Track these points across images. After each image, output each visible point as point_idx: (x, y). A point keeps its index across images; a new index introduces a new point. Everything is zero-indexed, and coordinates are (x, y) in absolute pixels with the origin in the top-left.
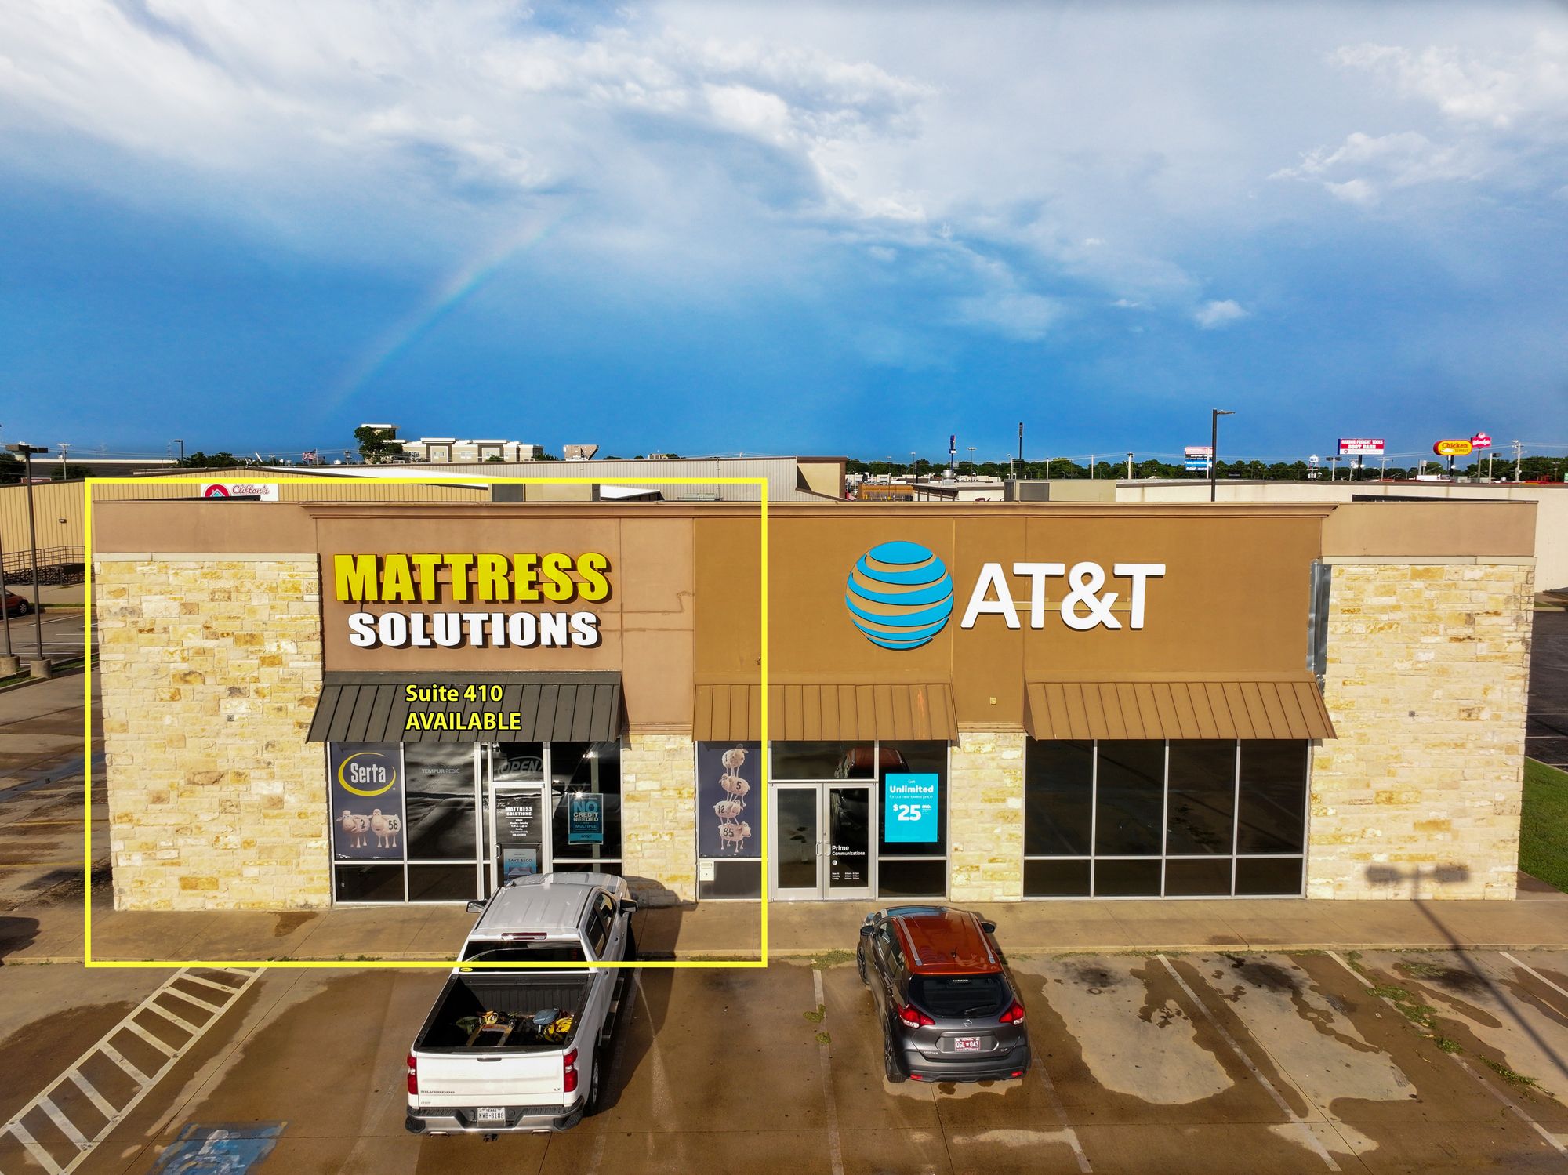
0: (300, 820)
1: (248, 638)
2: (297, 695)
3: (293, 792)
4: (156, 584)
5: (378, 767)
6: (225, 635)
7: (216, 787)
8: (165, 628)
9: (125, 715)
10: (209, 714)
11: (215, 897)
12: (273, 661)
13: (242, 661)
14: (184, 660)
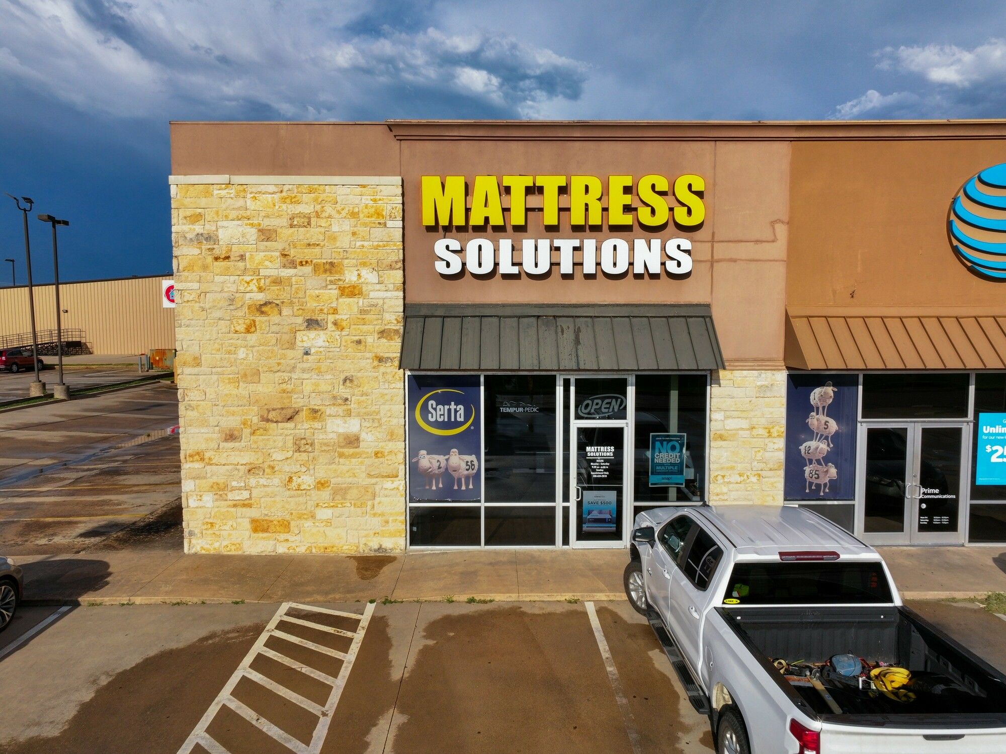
0: (376, 460)
1: (327, 267)
2: (377, 327)
3: (370, 429)
4: (234, 209)
5: (456, 404)
6: (304, 263)
7: (290, 425)
8: (242, 256)
9: (198, 348)
10: (284, 347)
11: (287, 540)
12: (352, 291)
13: (321, 291)
14: (260, 289)
